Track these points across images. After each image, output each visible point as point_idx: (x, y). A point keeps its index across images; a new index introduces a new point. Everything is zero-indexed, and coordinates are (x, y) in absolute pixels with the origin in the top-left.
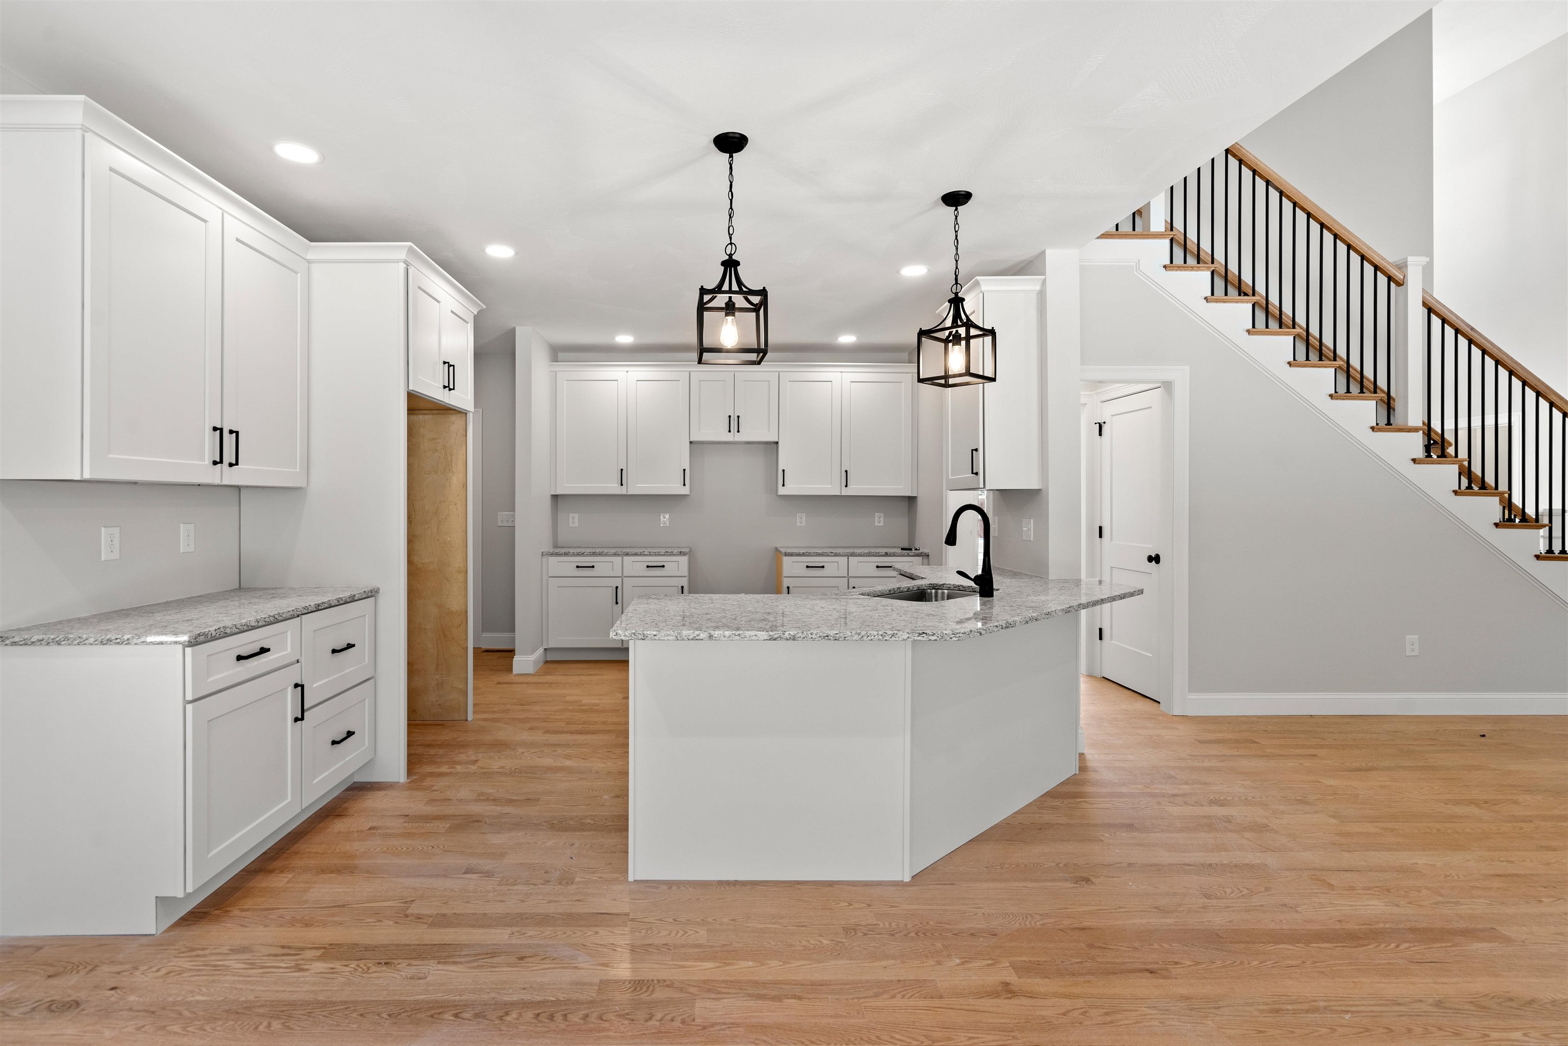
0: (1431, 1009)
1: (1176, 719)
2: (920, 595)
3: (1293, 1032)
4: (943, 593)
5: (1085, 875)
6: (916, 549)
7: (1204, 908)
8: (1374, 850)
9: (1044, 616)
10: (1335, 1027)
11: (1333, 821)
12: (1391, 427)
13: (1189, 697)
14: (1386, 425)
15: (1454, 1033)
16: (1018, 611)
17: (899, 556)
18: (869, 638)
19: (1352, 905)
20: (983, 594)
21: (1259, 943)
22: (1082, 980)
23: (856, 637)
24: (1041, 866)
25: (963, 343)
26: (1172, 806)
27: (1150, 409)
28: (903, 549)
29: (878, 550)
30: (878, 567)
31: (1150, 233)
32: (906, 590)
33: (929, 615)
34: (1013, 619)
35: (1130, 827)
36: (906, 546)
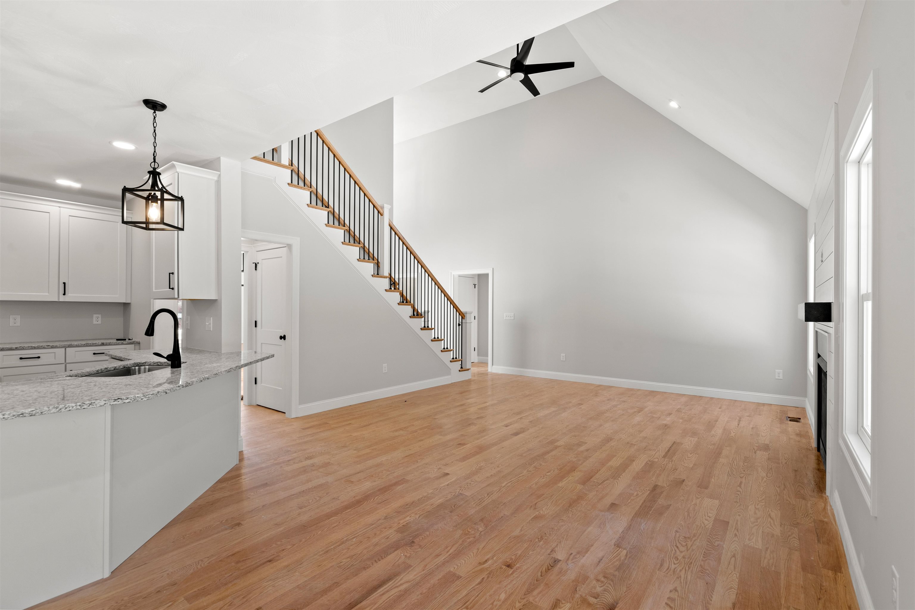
0: (383, 521)
1: (293, 420)
2: (127, 372)
3: (333, 559)
4: (145, 369)
5: (238, 522)
6: (130, 339)
7: (299, 515)
8: (369, 460)
9: (214, 376)
10: (349, 548)
11: (355, 452)
12: (378, 275)
13: (299, 407)
14: (377, 274)
15: (389, 527)
16: (196, 375)
17: (114, 345)
18: (68, 409)
19: (359, 488)
20: (173, 366)
21: (322, 522)
22: (231, 585)
23: (54, 410)
24: (211, 527)
25: (159, 202)
26: (287, 466)
27: (281, 258)
28: (117, 340)
29: (94, 342)
30: (94, 354)
31: (281, 164)
32: (113, 369)
33: (126, 385)
34: (191, 380)
35: (266, 485)
36: (122, 337)
